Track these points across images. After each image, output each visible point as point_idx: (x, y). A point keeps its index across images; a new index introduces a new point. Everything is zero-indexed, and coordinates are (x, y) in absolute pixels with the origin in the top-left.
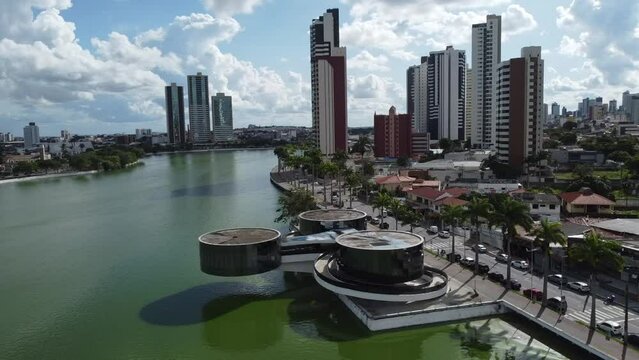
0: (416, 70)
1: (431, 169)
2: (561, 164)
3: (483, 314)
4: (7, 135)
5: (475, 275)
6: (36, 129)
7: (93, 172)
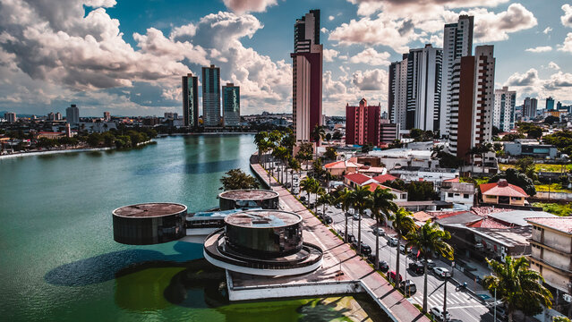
0: (398, 66)
1: (385, 157)
2: (513, 156)
3: (340, 292)
4: (57, 115)
5: (357, 255)
6: (77, 110)
7: (106, 149)
